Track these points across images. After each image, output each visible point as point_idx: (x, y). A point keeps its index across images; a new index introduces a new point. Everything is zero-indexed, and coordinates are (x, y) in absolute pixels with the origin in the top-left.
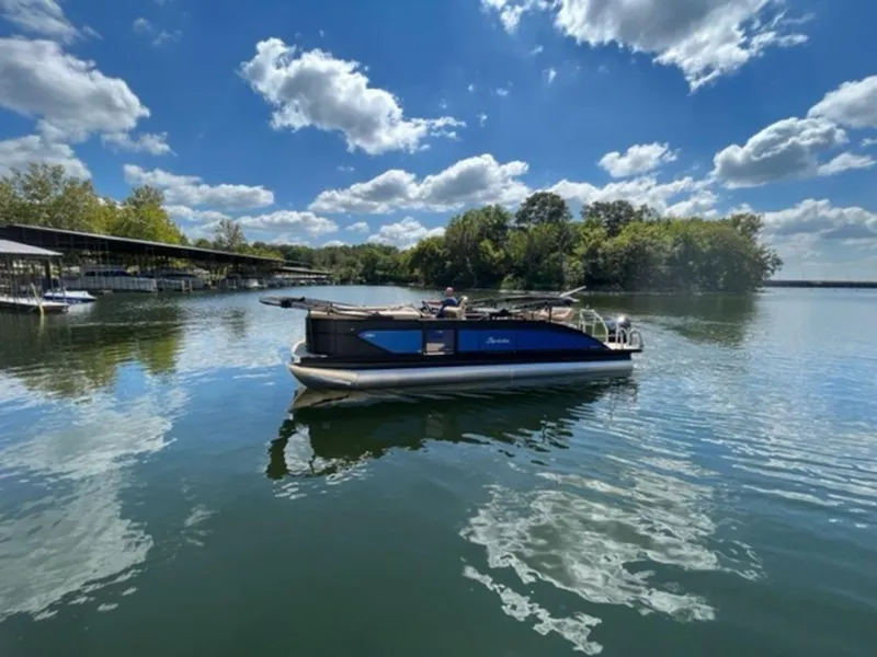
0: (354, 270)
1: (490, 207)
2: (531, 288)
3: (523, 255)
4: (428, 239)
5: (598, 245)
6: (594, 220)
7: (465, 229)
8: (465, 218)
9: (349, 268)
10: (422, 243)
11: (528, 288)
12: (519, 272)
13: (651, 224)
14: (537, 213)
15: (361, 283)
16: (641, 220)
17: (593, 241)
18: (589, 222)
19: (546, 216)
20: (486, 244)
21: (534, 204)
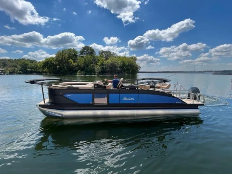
0: (16, 69)
1: (71, 49)
2: (87, 74)
3: (83, 64)
4: (49, 58)
5: (103, 62)
6: (102, 55)
7: (63, 55)
8: (62, 52)
9: (14, 68)
10: (47, 59)
11: (86, 74)
12: (82, 69)
13: (115, 57)
14: (86, 52)
15: (20, 74)
16: (113, 56)
17: (102, 61)
18: (101, 56)
19: (89, 53)
20: (71, 60)
21: (85, 50)
